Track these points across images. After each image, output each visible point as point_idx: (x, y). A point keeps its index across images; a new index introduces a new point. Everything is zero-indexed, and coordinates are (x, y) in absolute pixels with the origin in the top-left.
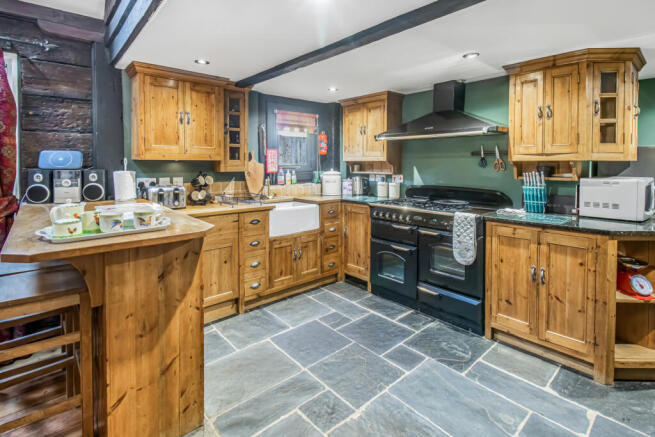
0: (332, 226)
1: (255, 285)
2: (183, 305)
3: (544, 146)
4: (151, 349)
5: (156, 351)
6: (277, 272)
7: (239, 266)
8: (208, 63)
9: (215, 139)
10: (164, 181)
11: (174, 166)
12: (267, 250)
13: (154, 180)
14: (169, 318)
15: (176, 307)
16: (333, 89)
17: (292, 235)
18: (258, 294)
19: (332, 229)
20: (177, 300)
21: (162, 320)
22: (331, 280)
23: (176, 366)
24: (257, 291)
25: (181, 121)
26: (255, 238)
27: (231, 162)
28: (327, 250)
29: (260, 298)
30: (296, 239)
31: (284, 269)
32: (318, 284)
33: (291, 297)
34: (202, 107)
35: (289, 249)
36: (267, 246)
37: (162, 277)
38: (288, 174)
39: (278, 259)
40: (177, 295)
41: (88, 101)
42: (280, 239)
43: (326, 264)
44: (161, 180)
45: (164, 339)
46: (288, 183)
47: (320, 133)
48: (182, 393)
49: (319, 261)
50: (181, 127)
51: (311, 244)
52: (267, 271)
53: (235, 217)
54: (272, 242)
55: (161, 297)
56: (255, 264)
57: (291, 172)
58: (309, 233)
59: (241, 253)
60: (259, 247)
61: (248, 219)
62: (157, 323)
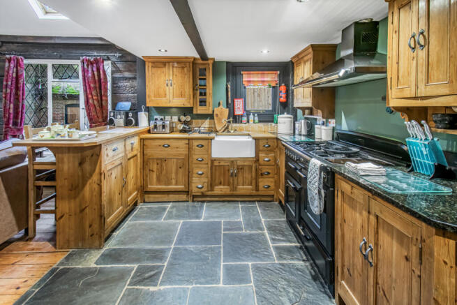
0: (267, 157)
1: (200, 186)
2: (90, 181)
3: (417, 87)
4: (75, 198)
5: (78, 200)
6: (217, 181)
7: (189, 172)
8: (166, 51)
9: (187, 94)
10: (168, 118)
11: (174, 110)
12: (210, 166)
13: (163, 117)
14: (84, 185)
15: (87, 181)
16: (265, 52)
17: (230, 158)
18: (202, 193)
19: (266, 159)
20: (87, 177)
21: (80, 185)
22: (269, 199)
23: (87, 210)
24: (202, 190)
25: (167, 85)
26: (201, 156)
27: (199, 108)
28: (262, 175)
29: (203, 195)
30: (232, 162)
31: (222, 180)
32: (255, 199)
33: (229, 201)
34: (179, 75)
35: (227, 168)
36: (210, 163)
37: (80, 164)
38: (251, 117)
39: (217, 174)
40: (88, 175)
41: (135, 78)
42: (220, 160)
43: (261, 185)
44: (167, 117)
45: (81, 195)
46: (251, 122)
47: (280, 86)
48: (90, 226)
49: (254, 181)
50: (167, 88)
51: (246, 168)
52: (210, 179)
53: (187, 141)
54: (213, 161)
55: (80, 173)
56: (200, 172)
57: (254, 115)
58: (245, 159)
59: (190, 164)
60: (203, 162)
61: (196, 143)
62: (78, 186)
